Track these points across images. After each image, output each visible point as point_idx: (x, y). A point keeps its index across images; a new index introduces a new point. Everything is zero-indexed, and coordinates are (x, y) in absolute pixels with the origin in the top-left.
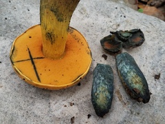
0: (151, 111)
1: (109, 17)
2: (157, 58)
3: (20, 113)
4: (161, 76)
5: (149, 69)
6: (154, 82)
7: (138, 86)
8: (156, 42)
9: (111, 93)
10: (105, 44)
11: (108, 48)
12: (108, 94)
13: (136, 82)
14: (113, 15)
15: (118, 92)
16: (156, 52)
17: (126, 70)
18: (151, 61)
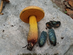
0: (56, 49)
1: (52, 14)
2: (64, 32)
3: (18, 41)
4: (64, 38)
5: (60, 35)
6: (61, 40)
7: (53, 40)
8: (66, 26)
9: (45, 41)
10: (47, 24)
11: (48, 26)
12: (44, 41)
13: (53, 39)
14: (53, 14)
15: (48, 41)
16: (64, 30)
17: (51, 35)
18: (62, 32)
